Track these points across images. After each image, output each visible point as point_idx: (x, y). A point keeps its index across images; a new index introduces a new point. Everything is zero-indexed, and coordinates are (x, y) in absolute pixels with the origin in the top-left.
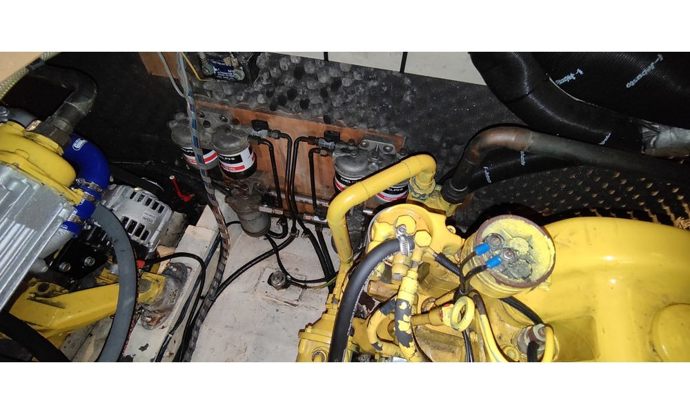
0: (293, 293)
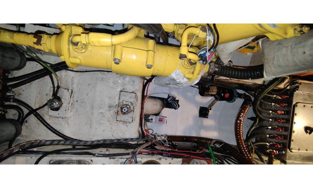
0: (64, 94)
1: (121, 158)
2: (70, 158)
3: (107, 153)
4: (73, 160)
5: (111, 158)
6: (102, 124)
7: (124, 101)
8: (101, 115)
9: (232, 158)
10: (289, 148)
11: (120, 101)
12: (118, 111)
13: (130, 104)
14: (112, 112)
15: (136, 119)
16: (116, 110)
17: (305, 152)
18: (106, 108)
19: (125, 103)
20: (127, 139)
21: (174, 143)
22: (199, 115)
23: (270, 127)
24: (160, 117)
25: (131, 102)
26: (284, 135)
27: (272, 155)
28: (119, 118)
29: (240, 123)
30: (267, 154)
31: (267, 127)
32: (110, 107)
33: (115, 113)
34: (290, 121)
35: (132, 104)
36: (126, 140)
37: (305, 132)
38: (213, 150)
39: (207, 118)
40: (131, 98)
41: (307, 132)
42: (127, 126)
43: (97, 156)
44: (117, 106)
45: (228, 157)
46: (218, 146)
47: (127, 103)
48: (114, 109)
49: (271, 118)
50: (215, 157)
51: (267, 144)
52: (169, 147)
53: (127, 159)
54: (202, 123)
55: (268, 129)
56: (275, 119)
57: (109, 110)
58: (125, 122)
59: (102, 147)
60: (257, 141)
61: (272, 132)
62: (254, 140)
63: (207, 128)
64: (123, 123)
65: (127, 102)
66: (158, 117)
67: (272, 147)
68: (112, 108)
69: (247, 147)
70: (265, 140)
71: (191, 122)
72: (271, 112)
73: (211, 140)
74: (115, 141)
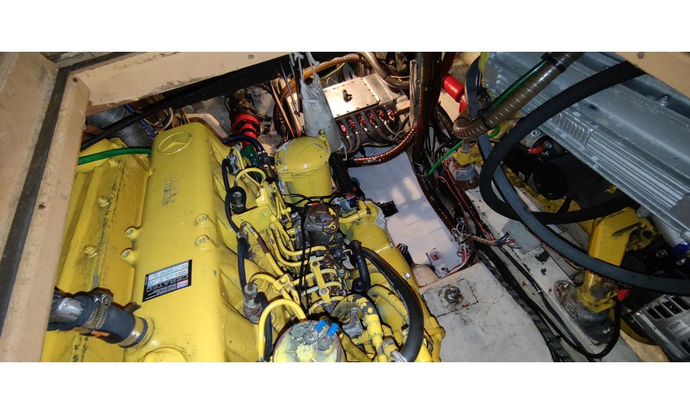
1: (518, 256)
2: (570, 321)
3: (527, 282)
4: (568, 312)
5: (527, 269)
6: (497, 321)
7: (443, 307)
8: (486, 329)
9: (425, 146)
10: (378, 104)
11: (447, 312)
12: (463, 306)
13: (443, 295)
14: (471, 316)
15: (457, 277)
16: (464, 311)
17: (372, 90)
18: (470, 327)
19: (446, 303)
20: (491, 271)
21: (453, 214)
22: (395, 213)
23: (366, 129)
24: (432, 260)
25: (439, 295)
26: (366, 115)
27: (395, 114)
28: (472, 300)
29: (381, 158)
30: (398, 119)
31: (366, 132)
32: (465, 321)
33: (469, 311)
34: (348, 117)
35: (440, 293)
36: (494, 273)
37: (352, 100)
38: (430, 168)
39: (392, 202)
40: (432, 298)
41: (351, 98)
42: (475, 284)
43: (540, 289)
44: (457, 312)
45: (427, 150)
46: (422, 169)
47: (443, 299)
48: (465, 314)
49: (354, 133)
50: (436, 161)
51: (385, 123)
52: (463, 216)
53: (512, 248)
54: (403, 204)
55: (368, 131)
56: (353, 130)
57: (471, 321)
58: (472, 290)
59: (527, 296)
60: (390, 134)
61: (369, 126)
62: (391, 138)
63: (407, 194)
64: (475, 292)
65: (442, 301)
66: (434, 263)
67: (386, 118)
68: (465, 318)
69: (402, 139)
70: (383, 127)
71: (412, 218)
72: (348, 137)
73: (419, 179)
74: (507, 285)
